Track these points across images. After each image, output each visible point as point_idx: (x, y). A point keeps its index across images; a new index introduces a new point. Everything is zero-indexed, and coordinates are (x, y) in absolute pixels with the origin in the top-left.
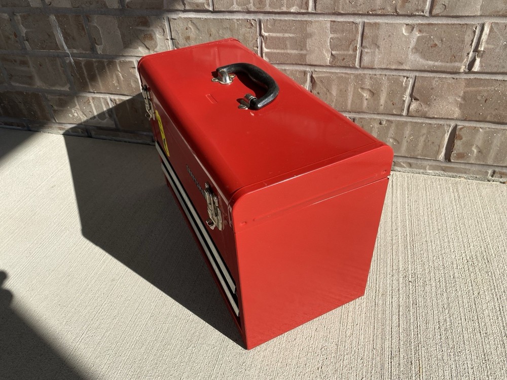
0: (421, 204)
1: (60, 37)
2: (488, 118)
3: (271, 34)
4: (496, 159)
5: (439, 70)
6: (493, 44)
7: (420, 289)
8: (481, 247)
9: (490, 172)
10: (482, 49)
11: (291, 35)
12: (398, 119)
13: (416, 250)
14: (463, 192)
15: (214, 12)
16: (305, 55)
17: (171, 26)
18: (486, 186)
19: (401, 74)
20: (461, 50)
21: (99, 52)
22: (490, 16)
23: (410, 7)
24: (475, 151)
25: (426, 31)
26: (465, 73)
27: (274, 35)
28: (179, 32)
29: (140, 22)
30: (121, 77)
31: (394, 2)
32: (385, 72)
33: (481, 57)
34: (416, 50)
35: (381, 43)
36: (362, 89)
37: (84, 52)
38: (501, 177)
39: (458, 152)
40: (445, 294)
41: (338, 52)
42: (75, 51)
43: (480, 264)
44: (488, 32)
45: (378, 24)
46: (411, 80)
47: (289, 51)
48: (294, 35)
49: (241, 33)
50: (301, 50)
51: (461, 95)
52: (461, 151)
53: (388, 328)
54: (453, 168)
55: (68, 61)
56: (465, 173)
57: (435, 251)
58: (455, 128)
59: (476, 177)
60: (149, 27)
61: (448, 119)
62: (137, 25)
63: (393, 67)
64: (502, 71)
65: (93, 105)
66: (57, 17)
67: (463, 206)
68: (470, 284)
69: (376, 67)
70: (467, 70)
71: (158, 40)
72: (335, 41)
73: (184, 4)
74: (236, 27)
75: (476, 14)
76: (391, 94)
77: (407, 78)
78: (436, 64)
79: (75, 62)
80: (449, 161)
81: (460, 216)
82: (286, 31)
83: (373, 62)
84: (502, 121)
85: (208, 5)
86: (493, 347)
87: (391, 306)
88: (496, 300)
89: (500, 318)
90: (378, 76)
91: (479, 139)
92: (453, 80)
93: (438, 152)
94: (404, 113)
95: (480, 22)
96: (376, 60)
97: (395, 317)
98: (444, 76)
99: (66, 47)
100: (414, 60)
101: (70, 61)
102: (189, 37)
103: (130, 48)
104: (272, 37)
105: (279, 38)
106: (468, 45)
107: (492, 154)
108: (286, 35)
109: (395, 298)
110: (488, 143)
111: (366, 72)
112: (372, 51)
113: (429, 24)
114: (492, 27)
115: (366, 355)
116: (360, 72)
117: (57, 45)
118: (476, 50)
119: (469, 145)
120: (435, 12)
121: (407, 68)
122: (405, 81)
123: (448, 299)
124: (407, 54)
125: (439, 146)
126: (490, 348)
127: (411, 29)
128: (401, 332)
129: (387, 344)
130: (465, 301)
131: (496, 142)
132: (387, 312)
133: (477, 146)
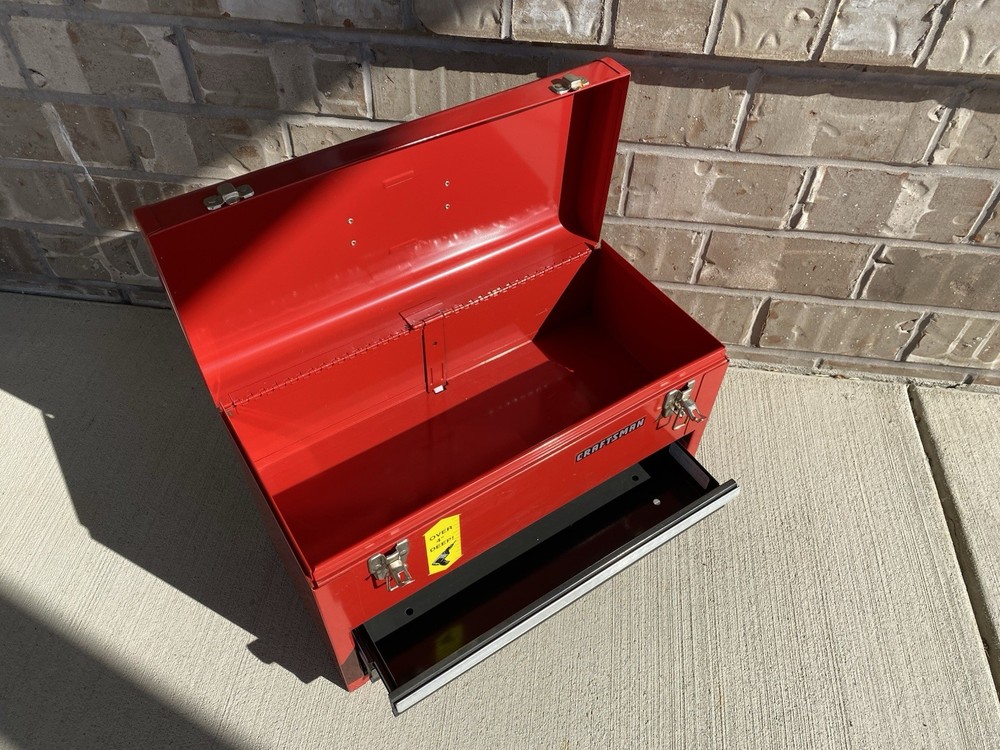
1: (64, 140)
2: (817, 291)
4: (825, 345)
5: (748, 225)
6: (828, 195)
7: (718, 575)
8: (800, 498)
9: (816, 361)
10: (812, 201)
12: (682, 288)
14: (776, 398)
15: (374, 120)
17: (293, 138)
18: (809, 385)
19: (690, 227)
20: (781, 200)
21: (147, 169)
22: (826, 157)
23: (706, 138)
24: (796, 334)
25: (729, 172)
26: (785, 230)
28: (308, 146)
29: (234, 127)
31: (682, 129)
32: (662, 225)
33: (810, 211)
34: (713, 196)
35: (660, 184)
36: (626, 246)
37: (116, 168)
38: (832, 368)
39: (771, 334)
40: (752, 581)
42: (97, 165)
43: (798, 527)
44: (821, 179)
45: (657, 157)
46: (704, 236)
51: (779, 260)
52: (776, 333)
53: (677, 643)
54: (763, 356)
55: (81, 180)
56: (781, 362)
57: (737, 509)
58: (768, 302)
59: (796, 369)
60: (250, 135)
61: (757, 290)
62: (227, 132)
63: (677, 218)
64: (839, 230)
65: (132, 251)
66: (59, 107)
67: (776, 425)
68: (785, 561)
69: (649, 216)
70: (789, 228)
71: (267, 156)
73: (319, 106)
75: (805, 153)
76: (672, 256)
77: (699, 233)
78: (744, 216)
79: (97, 182)
80: (758, 346)
81: (772, 444)
83: (645, 209)
85: (365, 109)
86: (812, 655)
87: (679, 607)
88: (818, 582)
89: (822, 611)
90: (653, 230)
91: (803, 318)
92: (768, 239)
93: (741, 334)
94: (692, 280)
95: (811, 166)
96: (651, 207)
97: (686, 624)
98: (754, 232)
99: (77, 157)
100: (710, 208)
101: (86, 181)
103: (212, 165)
106: (792, 195)
107: (820, 338)
109: (685, 594)
110: (814, 323)
111: (634, 222)
112: (645, 194)
113: (734, 163)
114: (827, 172)
115: (649, 687)
116: (625, 222)
117: (59, 153)
118: (803, 201)
119: (787, 325)
120: (744, 147)
121: (699, 220)
122: (694, 237)
123: (756, 587)
124: (700, 202)
125: (743, 326)
126: (809, 658)
127: (707, 167)
128: (694, 646)
129: (678, 667)
130: (778, 589)
131: (827, 322)
132: (675, 618)
133: (799, 327)
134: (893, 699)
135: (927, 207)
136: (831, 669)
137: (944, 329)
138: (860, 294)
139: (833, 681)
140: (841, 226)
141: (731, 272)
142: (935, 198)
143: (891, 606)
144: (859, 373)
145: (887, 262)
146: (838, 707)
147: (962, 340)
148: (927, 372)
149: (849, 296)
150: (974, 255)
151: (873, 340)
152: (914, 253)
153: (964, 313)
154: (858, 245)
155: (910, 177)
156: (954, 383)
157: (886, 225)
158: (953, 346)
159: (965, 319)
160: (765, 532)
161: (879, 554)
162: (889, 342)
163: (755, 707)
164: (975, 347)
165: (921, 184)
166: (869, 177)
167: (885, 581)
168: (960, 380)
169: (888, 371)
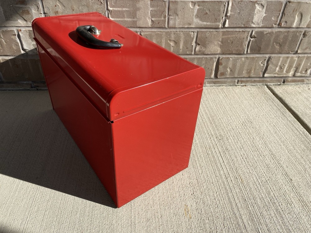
0: (210, 101)
2: (234, 52)
3: (114, 9)
4: (239, 74)
5: (209, 27)
6: (234, 12)
7: (226, 142)
8: (245, 117)
9: (236, 81)
10: (229, 15)
11: (127, 9)
12: (190, 56)
13: (216, 124)
14: (227, 92)
16: (136, 21)
17: (44, 5)
18: (236, 88)
19: (191, 30)
20: (219, 15)
24: (229, 70)
25: (202, 5)
26: (222, 28)
27: (116, 9)
28: (50, 8)
29: (19, 2)
30: (4, 42)
32: (181, 30)
33: (229, 19)
34: (197, 16)
35: (179, 13)
36: (170, 40)
38: (242, 83)
40: (239, 142)
41: (155, 19)
43: (248, 125)
44: (231, 6)
45: (177, 1)
46: (195, 33)
47: (126, 19)
48: (129, 9)
49: (94, 8)
50: (134, 18)
51: (220, 40)
52: (222, 71)
53: (219, 165)
54: (219, 81)
56: (225, 83)
57: (225, 122)
58: (219, 59)
59: (230, 85)
60: (26, 5)
61: (215, 54)
62: (17, 4)
63: (186, 27)
64: (238, 26)
67: (230, 99)
68: (248, 135)
69: (177, 27)
70: (222, 27)
71: (34, 14)
72: (153, 12)
74: (91, 4)
76: (186, 43)
77: (194, 32)
78: (208, 23)
80: (217, 78)
81: (230, 104)
82: (124, 7)
83: (175, 24)
84: (240, 53)
87: (216, 153)
88: (261, 139)
89: (266, 147)
90: (178, 32)
91: (230, 63)
92: (216, 32)
93: (211, 74)
94: (193, 53)
95: (227, 0)
96: (177, 22)
97: (220, 158)
98: (211, 30)
100: (197, 22)
102: (58, 11)
103: (11, 20)
104: (115, 11)
105: (119, 11)
106: (222, 13)
107: (237, 71)
108: (124, 9)
109: (216, 149)
110: (234, 65)
111: (172, 30)
112: (174, 17)
113: (203, 2)
114: (232, 2)
115: (213, 180)
116: (168, 30)
118: (226, 16)
119: (226, 67)
121: (193, 27)
122: (192, 34)
123: (241, 144)
124: (193, 19)
125: (212, 70)
126: (268, 162)
127: (194, 4)
128: (226, 164)
129: (222, 172)
130: (249, 143)
131: (238, 65)
132: (215, 157)
133: (230, 68)
134: (303, 170)
135: (264, 13)
136: (277, 164)
137: (274, 62)
138: (247, 51)
139: (280, 167)
140: (239, 24)
141: (205, 47)
142: (266, 10)
143: (288, 142)
144: (250, 84)
145: (255, 37)
146: (285, 175)
147: (280, 66)
148: (271, 80)
149: (244, 52)
150: (280, 32)
151: (254, 70)
152: (262, 33)
153: (280, 55)
154: (245, 32)
155: (258, 2)
156: (279, 84)
157: (252, 22)
158: (278, 69)
159: (280, 57)
160: (238, 127)
161: (278, 128)
162: (258, 70)
163: (256, 180)
164: (284, 68)
165: (262, 5)
166: (246, 3)
167: (283, 136)
168: (281, 82)
169: (259, 82)
